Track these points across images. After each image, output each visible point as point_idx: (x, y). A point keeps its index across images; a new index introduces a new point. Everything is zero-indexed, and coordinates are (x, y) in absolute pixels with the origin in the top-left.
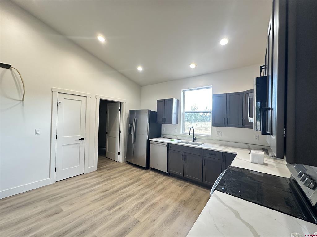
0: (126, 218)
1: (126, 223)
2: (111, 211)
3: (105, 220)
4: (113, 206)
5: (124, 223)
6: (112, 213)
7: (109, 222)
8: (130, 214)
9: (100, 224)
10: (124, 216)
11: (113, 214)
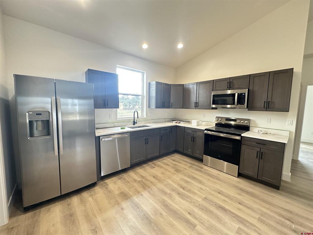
0: (203, 207)
1: (211, 207)
2: (196, 222)
3: (212, 227)
4: (187, 222)
5: (211, 208)
6: (199, 221)
7: (214, 222)
8: (198, 204)
9: (219, 231)
10: (202, 209)
11: (201, 220)
